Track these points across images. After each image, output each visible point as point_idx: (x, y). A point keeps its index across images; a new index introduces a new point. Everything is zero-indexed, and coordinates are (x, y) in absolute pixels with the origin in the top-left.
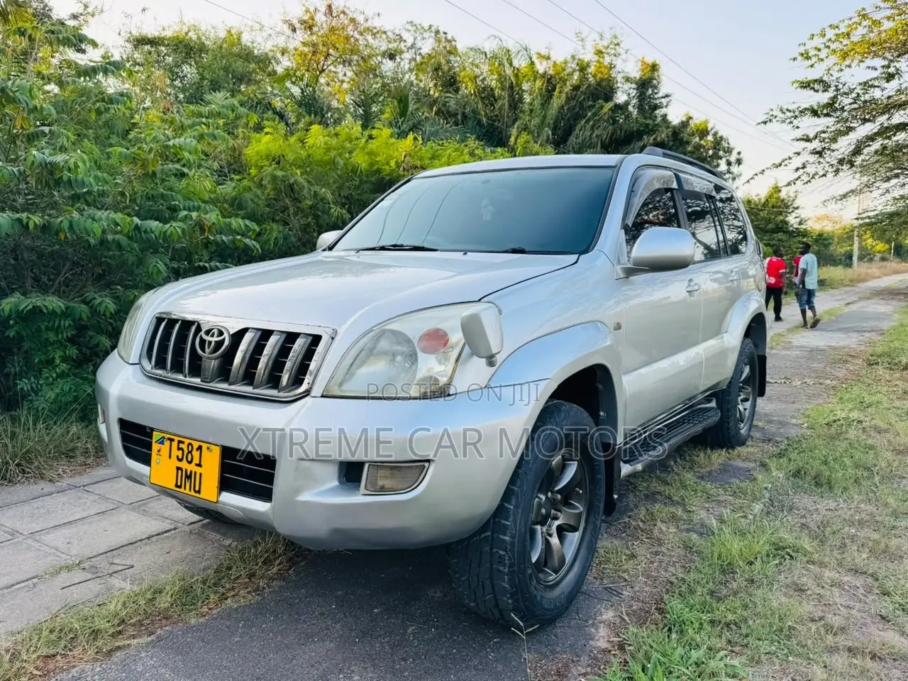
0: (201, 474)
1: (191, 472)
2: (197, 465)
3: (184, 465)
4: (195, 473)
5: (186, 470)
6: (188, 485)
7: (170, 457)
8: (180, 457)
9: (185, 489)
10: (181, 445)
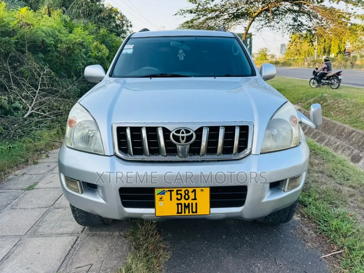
0: (196, 204)
1: (189, 204)
2: (192, 199)
3: (183, 201)
4: (192, 204)
5: (185, 204)
6: (187, 211)
7: (171, 200)
8: (179, 198)
9: (185, 213)
10: (179, 192)
